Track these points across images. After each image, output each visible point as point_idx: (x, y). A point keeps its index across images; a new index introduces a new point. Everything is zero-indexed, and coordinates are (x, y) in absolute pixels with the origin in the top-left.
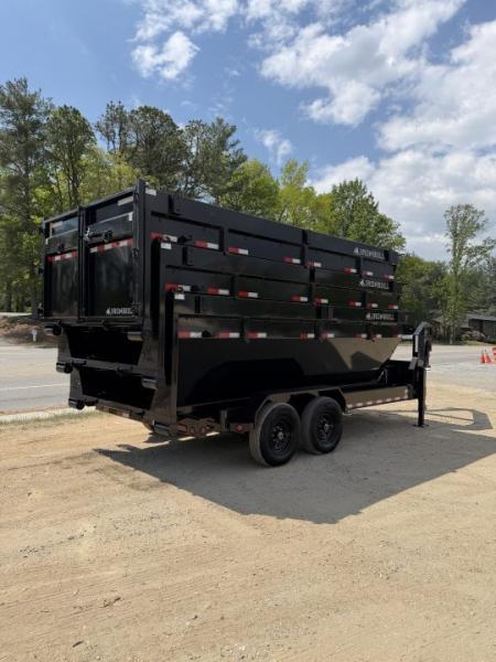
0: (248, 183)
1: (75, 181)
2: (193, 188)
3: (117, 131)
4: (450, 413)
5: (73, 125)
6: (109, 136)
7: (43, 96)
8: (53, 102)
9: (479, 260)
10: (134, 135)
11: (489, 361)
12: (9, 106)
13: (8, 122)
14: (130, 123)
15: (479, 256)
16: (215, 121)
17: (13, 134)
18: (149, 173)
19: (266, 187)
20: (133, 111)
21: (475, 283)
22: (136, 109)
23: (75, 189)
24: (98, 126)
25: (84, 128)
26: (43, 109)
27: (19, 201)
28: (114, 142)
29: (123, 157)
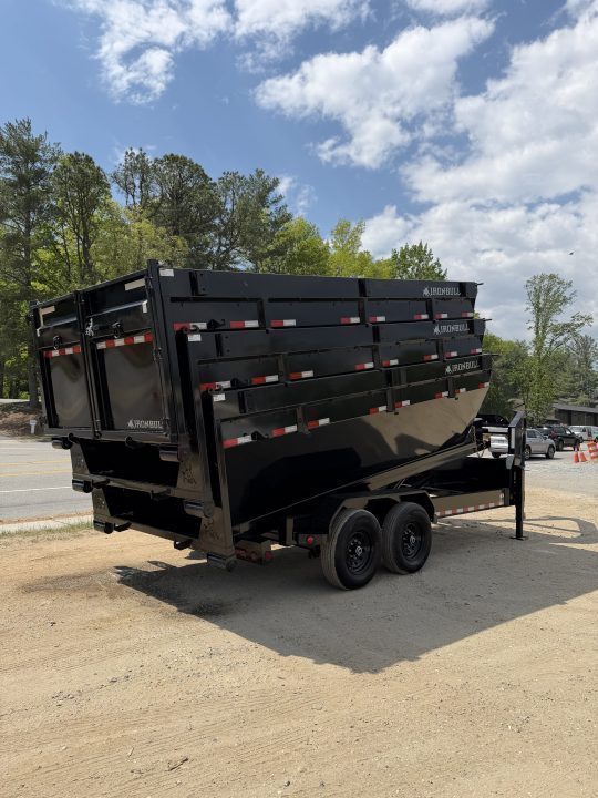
0: (292, 246)
1: (87, 241)
2: (227, 251)
3: (137, 183)
4: (550, 523)
5: (85, 175)
6: (128, 189)
7: (50, 141)
8: (62, 147)
9: (566, 340)
10: (158, 188)
11: (584, 460)
12: (9, 151)
13: (7, 171)
14: (152, 174)
15: (566, 335)
16: (254, 173)
17: (12, 185)
18: (176, 233)
19: (315, 250)
20: (156, 160)
21: (561, 367)
22: (161, 158)
23: (86, 250)
24: (115, 177)
25: (98, 179)
26: (49, 156)
27: (18, 264)
28: (133, 196)
29: (145, 213)
